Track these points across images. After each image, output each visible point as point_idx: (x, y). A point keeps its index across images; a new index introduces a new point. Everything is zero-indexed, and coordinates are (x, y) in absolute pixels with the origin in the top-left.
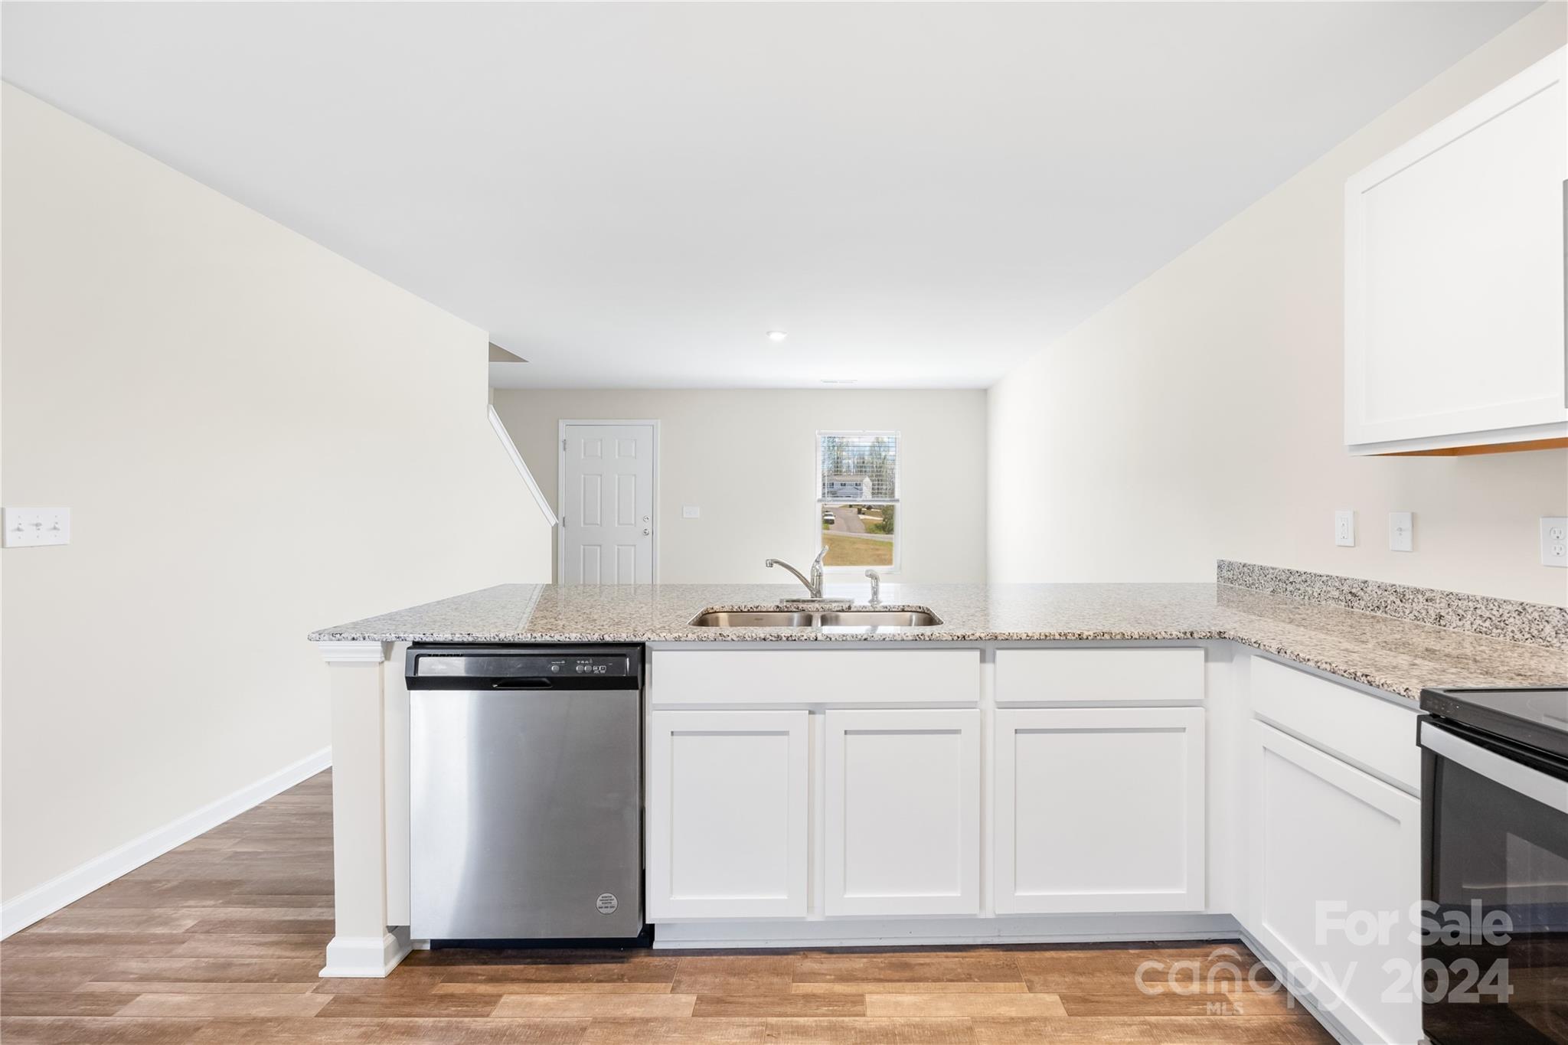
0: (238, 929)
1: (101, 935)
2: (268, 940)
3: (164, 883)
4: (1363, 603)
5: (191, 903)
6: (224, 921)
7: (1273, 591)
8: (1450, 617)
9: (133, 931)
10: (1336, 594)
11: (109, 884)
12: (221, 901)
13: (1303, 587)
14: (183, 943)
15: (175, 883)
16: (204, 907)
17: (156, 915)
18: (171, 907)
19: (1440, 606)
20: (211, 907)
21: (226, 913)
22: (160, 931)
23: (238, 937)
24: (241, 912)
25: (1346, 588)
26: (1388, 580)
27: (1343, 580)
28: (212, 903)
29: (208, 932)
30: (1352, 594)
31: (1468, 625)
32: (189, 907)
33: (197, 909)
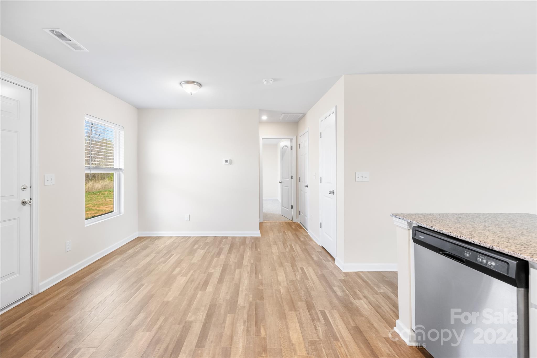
0: (390, 301)
1: (367, 281)
2: (393, 309)
3: (387, 278)
5: (387, 287)
6: (389, 296)
9: (372, 285)
11: (378, 272)
12: (392, 291)
14: (377, 295)
15: (388, 280)
16: (388, 290)
17: (379, 285)
18: (383, 285)
20: (389, 291)
21: (391, 295)
22: (376, 289)
23: (388, 303)
24: (394, 297)
28: (390, 290)
29: (383, 296)
32: (386, 287)
33: (386, 289)
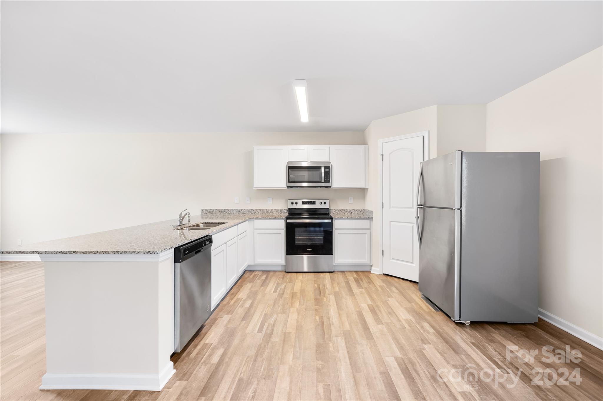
4: (241, 213)
7: (220, 214)
8: (257, 213)
10: (236, 212)
13: (228, 212)
19: (255, 211)
25: (238, 211)
26: (246, 208)
27: (237, 210)
30: (239, 212)
31: (259, 213)
